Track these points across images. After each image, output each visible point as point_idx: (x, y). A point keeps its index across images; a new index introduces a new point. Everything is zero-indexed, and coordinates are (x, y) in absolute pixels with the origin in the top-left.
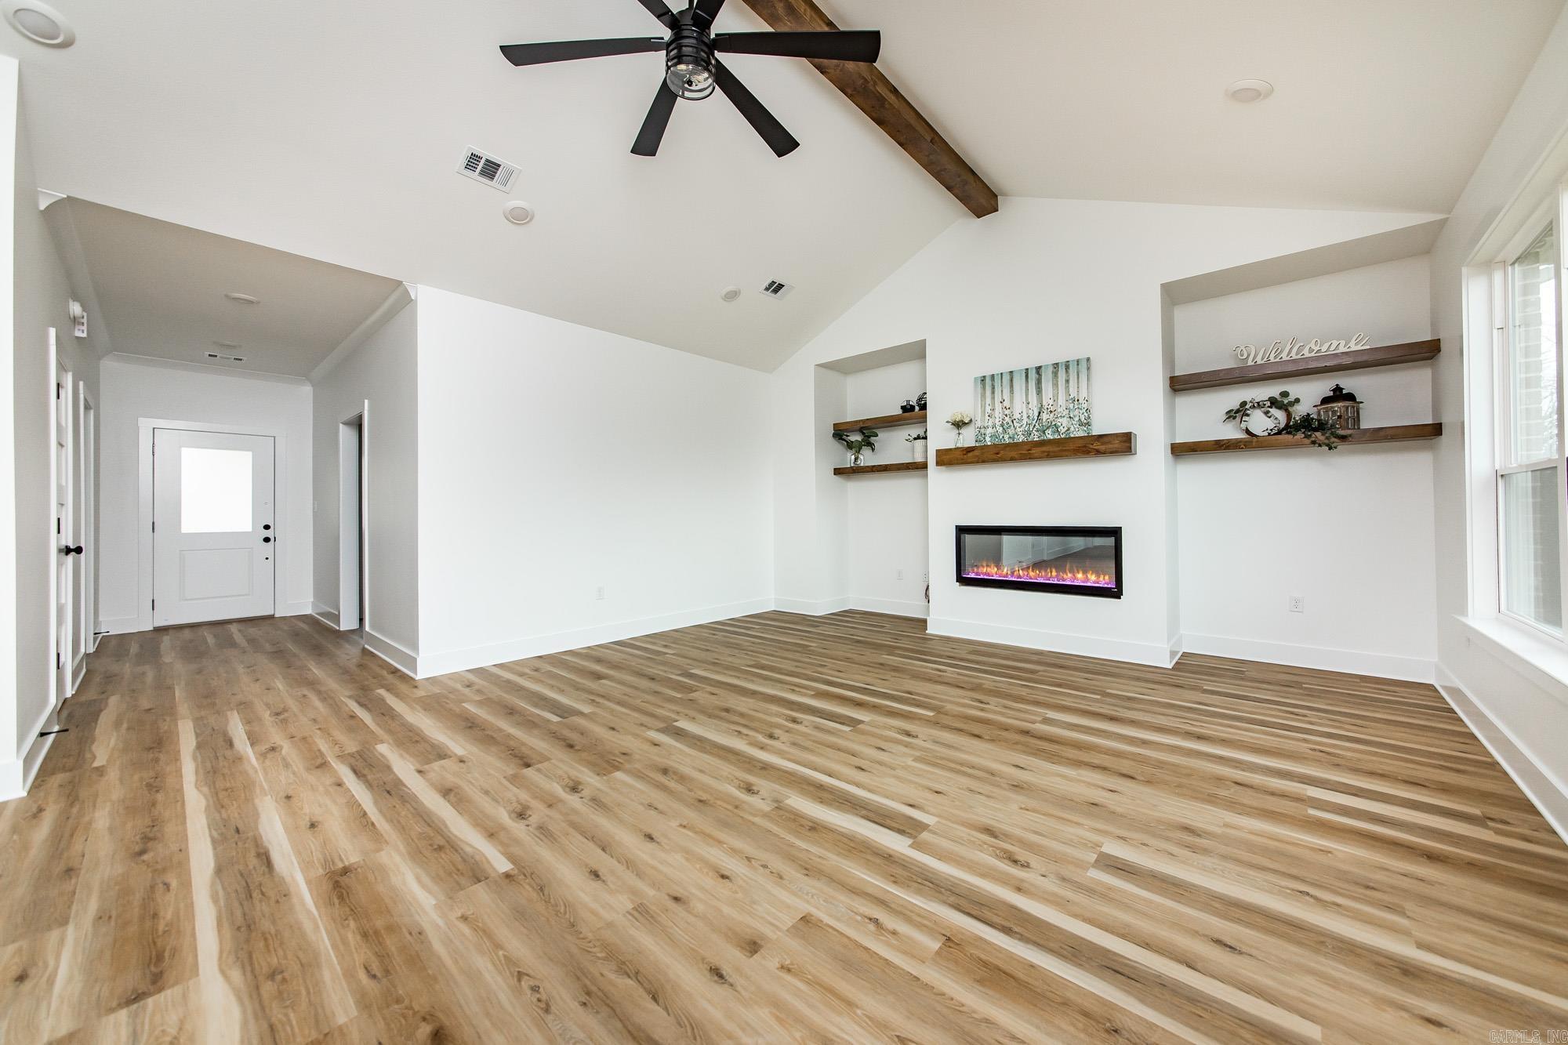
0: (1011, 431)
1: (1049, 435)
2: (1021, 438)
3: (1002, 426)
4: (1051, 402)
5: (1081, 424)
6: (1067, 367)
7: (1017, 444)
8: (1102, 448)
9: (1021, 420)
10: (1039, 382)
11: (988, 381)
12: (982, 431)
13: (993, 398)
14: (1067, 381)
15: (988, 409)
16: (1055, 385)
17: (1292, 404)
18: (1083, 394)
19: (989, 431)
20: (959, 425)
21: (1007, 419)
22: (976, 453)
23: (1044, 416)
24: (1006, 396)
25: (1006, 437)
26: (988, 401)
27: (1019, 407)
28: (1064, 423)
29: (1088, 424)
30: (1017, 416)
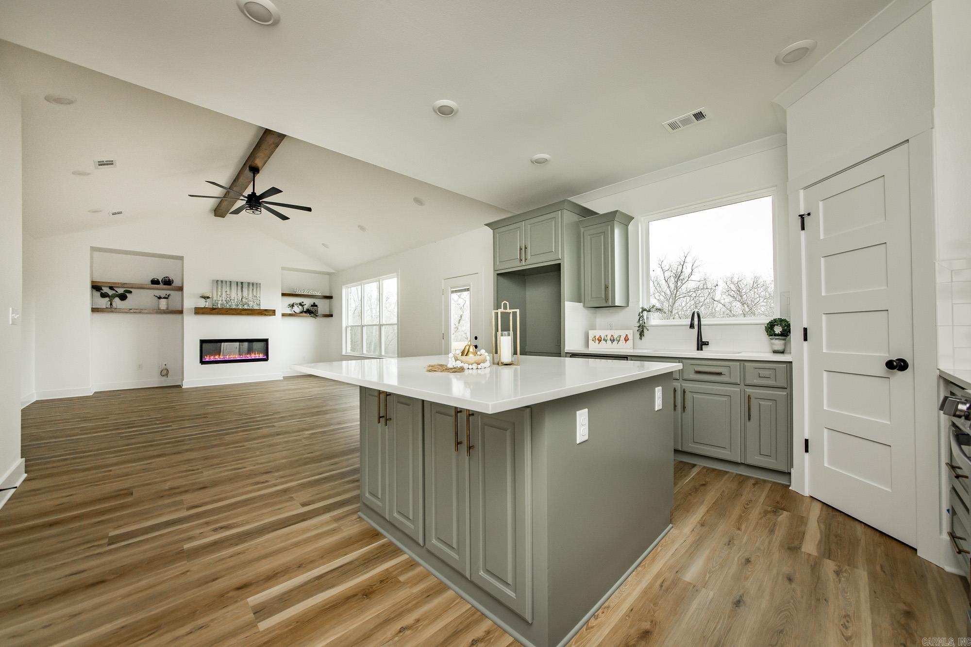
0: (230, 303)
1: (246, 307)
2: (234, 307)
3: (226, 301)
4: (247, 295)
5: (257, 305)
6: (253, 285)
7: (232, 309)
8: (267, 314)
9: (234, 300)
10: (242, 288)
11: (219, 283)
12: (217, 302)
13: (222, 290)
14: (253, 289)
15: (219, 294)
16: (248, 290)
17: (304, 305)
18: (258, 295)
19: (220, 302)
20: (206, 298)
21: (228, 299)
22: (216, 310)
23: (244, 300)
24: (228, 289)
25: (228, 305)
26: (220, 290)
27: (233, 295)
28: (251, 304)
29: (260, 305)
30: (232, 298)
